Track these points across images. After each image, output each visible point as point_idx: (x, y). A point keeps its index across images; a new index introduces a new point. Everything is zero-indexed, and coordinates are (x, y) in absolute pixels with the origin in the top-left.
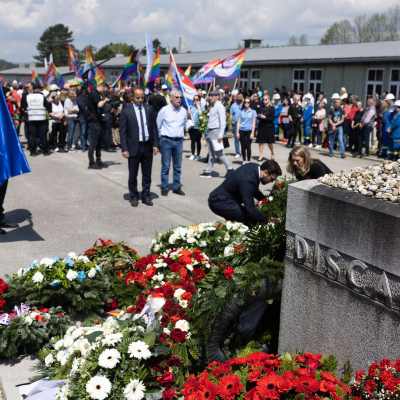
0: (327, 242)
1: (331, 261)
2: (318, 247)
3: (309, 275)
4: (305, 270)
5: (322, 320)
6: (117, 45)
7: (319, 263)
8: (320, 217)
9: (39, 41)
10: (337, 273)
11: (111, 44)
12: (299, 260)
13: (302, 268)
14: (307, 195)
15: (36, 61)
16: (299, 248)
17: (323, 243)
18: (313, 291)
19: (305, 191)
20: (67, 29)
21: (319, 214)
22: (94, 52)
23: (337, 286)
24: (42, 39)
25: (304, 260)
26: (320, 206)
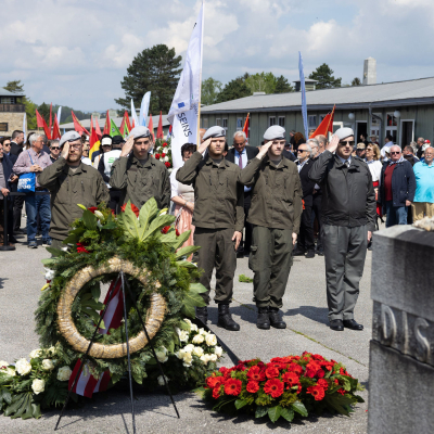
0: (415, 308)
1: (419, 335)
2: (405, 317)
3: (396, 360)
4: (393, 353)
5: (412, 424)
6: (256, 77)
7: (407, 341)
8: (406, 273)
9: (126, 74)
10: (426, 351)
11: (247, 76)
12: (385, 340)
13: (389, 352)
14: (392, 244)
15: (120, 107)
16: (385, 323)
17: (411, 311)
18: (402, 385)
19: (391, 239)
20: (172, 52)
21: (406, 269)
22: (217, 90)
23: (426, 370)
24: (130, 70)
25: (390, 339)
26: (407, 257)
